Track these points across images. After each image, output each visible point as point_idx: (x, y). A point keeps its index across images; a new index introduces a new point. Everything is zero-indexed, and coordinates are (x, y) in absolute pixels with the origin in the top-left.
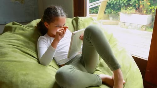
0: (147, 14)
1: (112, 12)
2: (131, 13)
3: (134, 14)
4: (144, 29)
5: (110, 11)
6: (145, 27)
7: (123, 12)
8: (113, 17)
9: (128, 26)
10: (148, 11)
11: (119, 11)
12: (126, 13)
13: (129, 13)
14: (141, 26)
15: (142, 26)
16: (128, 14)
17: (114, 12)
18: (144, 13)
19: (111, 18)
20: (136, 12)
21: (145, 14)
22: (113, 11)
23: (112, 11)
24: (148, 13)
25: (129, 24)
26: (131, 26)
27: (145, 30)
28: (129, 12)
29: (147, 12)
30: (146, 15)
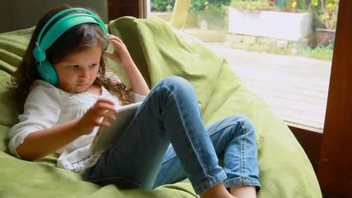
0: (299, 10)
1: (207, 7)
2: (259, 9)
3: (267, 10)
4: (294, 51)
5: (200, 5)
6: (295, 45)
7: (235, 7)
8: (210, 21)
9: (252, 44)
10: (301, 3)
11: (224, 4)
12: (245, 8)
13: (254, 8)
14: (286, 42)
15: (289, 43)
16: (251, 10)
17: (211, 5)
18: (292, 7)
19: (204, 24)
20: (271, 5)
21: (293, 9)
22: (210, 3)
23: (206, 3)
24: (301, 9)
25: (254, 38)
26: (260, 44)
27: (298, 54)
28: (253, 5)
29: (299, 6)
30: (297, 12)
